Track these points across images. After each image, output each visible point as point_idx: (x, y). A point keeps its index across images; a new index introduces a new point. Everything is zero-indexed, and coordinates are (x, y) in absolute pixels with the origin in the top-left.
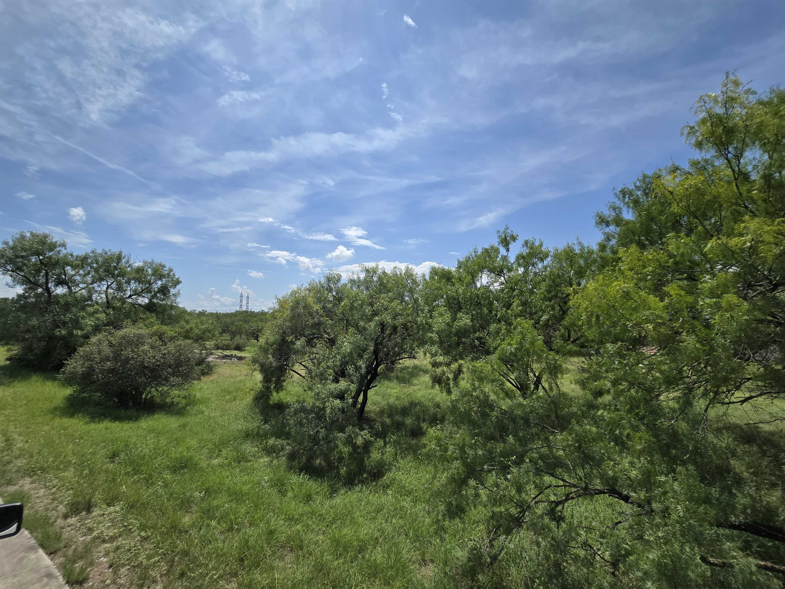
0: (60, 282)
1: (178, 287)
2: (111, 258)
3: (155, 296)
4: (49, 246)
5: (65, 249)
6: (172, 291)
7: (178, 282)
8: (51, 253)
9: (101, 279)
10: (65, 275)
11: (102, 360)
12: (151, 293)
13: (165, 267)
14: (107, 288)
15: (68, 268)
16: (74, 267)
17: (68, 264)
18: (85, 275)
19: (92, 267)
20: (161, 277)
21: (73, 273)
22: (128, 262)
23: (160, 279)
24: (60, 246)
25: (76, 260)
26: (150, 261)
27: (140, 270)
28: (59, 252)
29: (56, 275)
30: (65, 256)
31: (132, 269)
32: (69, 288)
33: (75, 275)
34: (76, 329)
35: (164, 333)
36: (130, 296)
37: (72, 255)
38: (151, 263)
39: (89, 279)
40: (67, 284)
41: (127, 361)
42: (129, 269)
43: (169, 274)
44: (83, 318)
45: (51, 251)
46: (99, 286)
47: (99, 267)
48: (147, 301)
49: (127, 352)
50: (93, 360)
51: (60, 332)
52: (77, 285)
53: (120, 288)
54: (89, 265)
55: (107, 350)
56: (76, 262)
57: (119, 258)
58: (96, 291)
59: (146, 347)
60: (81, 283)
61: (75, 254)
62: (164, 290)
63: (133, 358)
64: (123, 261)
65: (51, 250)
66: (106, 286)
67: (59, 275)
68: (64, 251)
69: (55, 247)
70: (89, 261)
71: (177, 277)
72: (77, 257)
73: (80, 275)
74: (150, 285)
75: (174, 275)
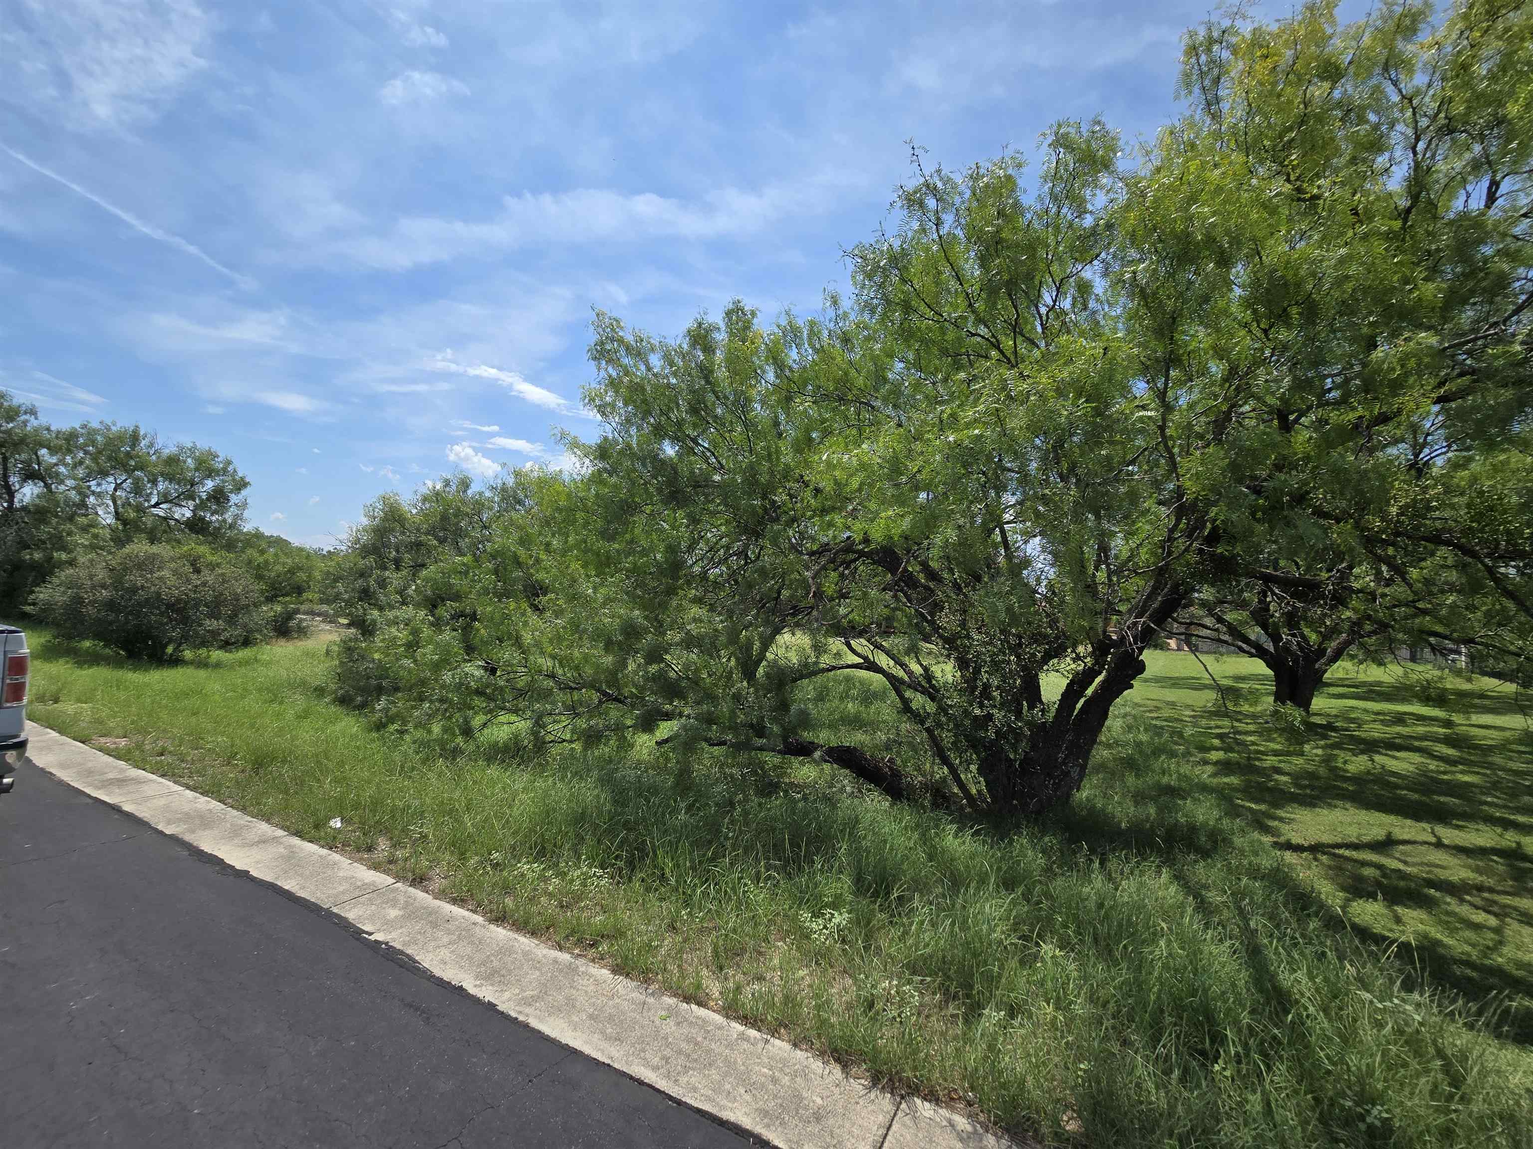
0: (30, 475)
1: (244, 492)
2: (120, 438)
3: (202, 506)
4: (7, 413)
5: (36, 418)
6: (234, 498)
7: (241, 485)
8: (11, 425)
9: (104, 474)
10: (39, 464)
11: (93, 587)
12: (194, 500)
13: (218, 456)
14: (115, 490)
15: (43, 452)
16: (53, 451)
17: (43, 446)
18: (75, 466)
19: (86, 452)
20: (211, 473)
21: (54, 460)
22: (151, 445)
23: (209, 476)
24: (26, 413)
25: (57, 437)
26: (189, 445)
27: (172, 461)
28: (25, 423)
29: (22, 462)
30: (36, 430)
31: (158, 458)
32: (47, 486)
33: (56, 465)
34: (58, 550)
35: (200, 557)
36: (156, 505)
37: (48, 429)
38: (192, 450)
39: (81, 472)
40: (43, 479)
41: (134, 590)
42: (154, 457)
43: (225, 470)
44: (70, 534)
45: (12, 421)
46: (99, 485)
47: (100, 452)
48: (188, 514)
49: (135, 578)
50: (79, 588)
51: (31, 554)
52: (62, 482)
53: (137, 490)
54: (82, 448)
55: (101, 574)
56: (56, 442)
57: (135, 438)
58: (93, 493)
59: (165, 573)
60: (69, 477)
61: (53, 428)
62: (219, 497)
63: (142, 586)
64: (143, 443)
65: (10, 419)
66: (113, 486)
67: (28, 463)
68: (33, 423)
69: (17, 414)
70: (81, 440)
71: (240, 475)
72: (58, 432)
73: (66, 465)
74: (192, 486)
75: (235, 471)
